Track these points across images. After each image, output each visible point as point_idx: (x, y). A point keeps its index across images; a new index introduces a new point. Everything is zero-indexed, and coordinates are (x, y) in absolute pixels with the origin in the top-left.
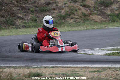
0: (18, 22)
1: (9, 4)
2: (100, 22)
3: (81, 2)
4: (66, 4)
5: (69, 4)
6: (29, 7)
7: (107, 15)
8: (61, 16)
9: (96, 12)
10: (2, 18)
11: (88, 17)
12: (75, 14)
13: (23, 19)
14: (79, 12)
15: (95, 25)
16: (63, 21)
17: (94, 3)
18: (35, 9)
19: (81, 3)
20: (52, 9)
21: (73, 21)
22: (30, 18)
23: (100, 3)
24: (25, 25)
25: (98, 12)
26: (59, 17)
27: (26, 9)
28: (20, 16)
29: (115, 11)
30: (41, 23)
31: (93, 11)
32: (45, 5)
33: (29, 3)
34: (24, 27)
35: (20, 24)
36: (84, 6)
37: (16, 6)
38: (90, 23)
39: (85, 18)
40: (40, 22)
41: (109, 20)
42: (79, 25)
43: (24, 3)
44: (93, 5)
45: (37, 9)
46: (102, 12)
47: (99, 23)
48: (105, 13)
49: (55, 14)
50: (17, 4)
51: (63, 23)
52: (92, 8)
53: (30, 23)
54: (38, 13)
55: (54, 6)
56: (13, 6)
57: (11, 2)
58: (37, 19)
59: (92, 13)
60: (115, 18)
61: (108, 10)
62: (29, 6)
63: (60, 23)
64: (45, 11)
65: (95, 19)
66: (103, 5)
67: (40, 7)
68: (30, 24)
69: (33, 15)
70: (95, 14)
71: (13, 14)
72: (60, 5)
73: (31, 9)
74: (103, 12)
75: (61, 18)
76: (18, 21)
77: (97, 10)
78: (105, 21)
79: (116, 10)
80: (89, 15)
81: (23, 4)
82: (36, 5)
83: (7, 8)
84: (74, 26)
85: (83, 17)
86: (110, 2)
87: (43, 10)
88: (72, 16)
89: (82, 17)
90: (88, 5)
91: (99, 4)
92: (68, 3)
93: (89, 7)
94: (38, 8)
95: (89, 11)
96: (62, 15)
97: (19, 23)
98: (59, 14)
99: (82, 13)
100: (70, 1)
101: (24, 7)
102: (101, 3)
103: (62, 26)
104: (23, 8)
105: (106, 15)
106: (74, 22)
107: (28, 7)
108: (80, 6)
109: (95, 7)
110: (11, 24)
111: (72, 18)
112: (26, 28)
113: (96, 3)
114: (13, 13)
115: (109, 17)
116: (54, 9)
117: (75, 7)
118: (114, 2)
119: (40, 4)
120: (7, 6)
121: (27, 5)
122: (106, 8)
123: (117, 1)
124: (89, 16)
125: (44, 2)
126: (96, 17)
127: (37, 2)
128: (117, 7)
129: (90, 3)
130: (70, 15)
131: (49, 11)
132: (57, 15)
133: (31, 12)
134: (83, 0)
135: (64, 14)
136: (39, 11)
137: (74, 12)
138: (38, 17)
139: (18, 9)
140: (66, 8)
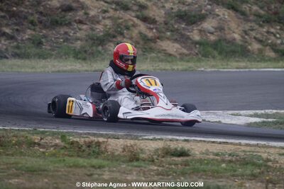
0: (3, 44)
2: (178, 57)
3: (137, 11)
4: (105, 12)
5: (111, 13)
6: (26, 13)
7: (192, 43)
8: (95, 38)
9: (169, 34)
11: (153, 44)
12: (125, 35)
13: (12, 38)
14: (135, 33)
15: (169, 62)
16: (100, 48)
17: (165, 13)
18: (39, 18)
19: (138, 13)
20: (75, 21)
22: (27, 37)
23: (177, 16)
24: (16, 51)
25: (172, 35)
26: (92, 39)
27: (19, 17)
28: (7, 30)
29: (209, 35)
30: (50, 50)
31: (163, 32)
32: (60, 10)
33: (26, 6)
34: (16, 56)
35: (6, 49)
36: (145, 19)
38: (158, 58)
39: (147, 46)
40: (49, 48)
41: (197, 54)
43: (16, 4)
44: (163, 19)
45: (44, 18)
46: (182, 35)
47: (176, 57)
48: (188, 38)
49: (82, 31)
51: (100, 52)
52: (161, 26)
53: (29, 48)
54: (45, 27)
55: (80, 14)
58: (43, 40)
59: (162, 37)
60: (210, 49)
61: (195, 32)
62: (26, 10)
63: (92, 53)
64: (61, 24)
65: (167, 49)
66: (184, 21)
67: (50, 16)
68: (29, 51)
69: (34, 30)
70: (168, 39)
72: (92, 13)
73: (31, 18)
74: (185, 34)
75: (96, 42)
76: (3, 42)
77: (172, 31)
78: (189, 55)
79: (212, 33)
80: (154, 40)
81: (14, 7)
82: (41, 9)
85: (142, 42)
86: (199, 15)
87: (57, 22)
88: (119, 38)
89: (139, 43)
90: (153, 17)
91: (176, 18)
92: (111, 11)
93: (154, 22)
94: (45, 16)
95: (154, 31)
96: (98, 35)
97: (5, 47)
98: (91, 32)
99: (140, 33)
100: (114, 7)
101: (13, 11)
102: (181, 16)
103: (98, 58)
104: (13, 15)
105: (190, 41)
107: (23, 13)
108: (135, 19)
109: (166, 24)
112: (19, 58)
113: (169, 15)
115: (197, 46)
117: (125, 21)
118: (207, 15)
119: (50, 9)
121: (22, 9)
122: (191, 27)
123: (214, 14)
124: (155, 43)
125: (58, 5)
126: (169, 45)
127: (43, 3)
128: (213, 27)
129: (157, 13)
130: (114, 37)
131: (69, 24)
132: (87, 34)
133: (30, 25)
134: (143, 7)
135: (101, 34)
136: (48, 24)
137: (122, 31)
138: (44, 37)
139: (2, 17)
140: (105, 21)
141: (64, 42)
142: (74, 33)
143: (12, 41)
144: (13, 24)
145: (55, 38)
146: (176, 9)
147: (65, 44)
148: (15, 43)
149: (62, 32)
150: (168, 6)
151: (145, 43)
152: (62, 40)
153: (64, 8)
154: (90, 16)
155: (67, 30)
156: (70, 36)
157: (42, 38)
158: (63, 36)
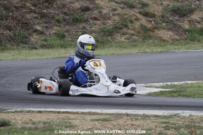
0: (34, 38)
1: (20, 9)
2: (171, 42)
4: (115, 10)
5: (120, 11)
6: (54, 14)
7: (183, 31)
8: (105, 30)
9: (164, 24)
10: (8, 31)
11: (151, 33)
12: (130, 27)
13: (42, 33)
14: (137, 25)
15: (161, 46)
16: (109, 38)
17: (163, 9)
18: (63, 17)
19: (141, 10)
21: (125, 39)
22: (54, 32)
23: (172, 10)
24: (45, 43)
25: (167, 25)
26: (103, 31)
27: (48, 17)
28: (38, 28)
29: (196, 24)
30: (71, 41)
31: (160, 24)
32: (80, 10)
33: (54, 8)
34: (43, 46)
35: (36, 42)
36: (146, 15)
37: (31, 11)
38: (153, 43)
39: (146, 34)
40: (71, 39)
41: (186, 39)
42: (135, 46)
43: (46, 7)
44: (160, 14)
45: (67, 17)
46: (175, 25)
47: (169, 42)
48: (180, 27)
49: (96, 26)
50: (33, 8)
51: (108, 41)
52: (159, 18)
53: (54, 40)
54: (68, 24)
55: (95, 13)
56: (26, 12)
57: (24, 4)
58: (66, 33)
59: (158, 27)
60: (197, 35)
61: (185, 22)
62: (54, 12)
63: (103, 42)
64: (80, 21)
65: (162, 36)
66: (178, 14)
68: (54, 42)
69: (60, 26)
70: (163, 28)
71: (26, 25)
72: (104, 11)
73: (57, 17)
74: (177, 25)
75: (106, 33)
76: (35, 36)
77: (167, 22)
78: (180, 40)
79: (199, 23)
80: (152, 30)
81: (44, 9)
82: (66, 10)
83: (16, 14)
84: (126, 48)
85: (142, 32)
86: (189, 9)
87: (77, 19)
88: (125, 30)
89: (140, 33)
90: (153, 13)
91: (171, 12)
92: (118, 8)
93: (153, 16)
94: (68, 15)
95: (153, 22)
96: (108, 28)
98: (103, 26)
99: (142, 25)
100: (122, 6)
101: (45, 13)
102: (175, 10)
103: (107, 46)
104: (43, 16)
106: (127, 41)
107: (52, 14)
108: (138, 15)
109: (163, 17)
110: (22, 42)
111: (123, 34)
112: (46, 48)
113: (165, 10)
114: (26, 23)
115: (187, 33)
116: (95, 19)
117: (130, 16)
118: (195, 8)
119: (73, 9)
120: (16, 11)
121: (51, 11)
122: (182, 19)
123: (201, 8)
124: (153, 32)
125: (79, 7)
126: (164, 33)
127: (67, 6)
128: (199, 18)
129: (157, 9)
130: (120, 29)
131: (86, 21)
132: (100, 28)
133: (56, 23)
134: (145, 5)
135: (111, 27)
136: (70, 21)
137: (127, 24)
138: (67, 31)
139: (35, 17)
140: (114, 17)
142: (90, 27)
143: (41, 36)
144: (43, 22)
145: (76, 32)
146: (172, 5)
148: (44, 37)
149: (81, 27)
150: (165, 3)
151: (145, 32)
152: (80, 33)
153: (83, 8)
154: (103, 13)
155: (85, 25)
156: (87, 30)
157: (65, 32)
158: (81, 30)
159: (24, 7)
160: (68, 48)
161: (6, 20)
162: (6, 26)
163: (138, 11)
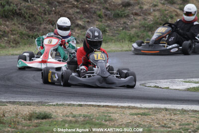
0: (76, 33)
1: (62, 4)
4: (155, 6)
5: (160, 6)
6: (96, 9)
8: (146, 26)
10: (51, 26)
13: (84, 28)
16: (150, 33)
18: (105, 12)
26: (144, 27)
27: (90, 12)
28: (80, 23)
30: (112, 36)
32: (121, 6)
33: (97, 3)
37: (74, 6)
40: (112, 34)
43: (88, 2)
49: (137, 21)
50: (76, 3)
51: (149, 36)
54: (109, 19)
55: (136, 9)
56: (69, 7)
58: (107, 29)
62: (96, 7)
63: (143, 37)
64: (122, 16)
67: (113, 10)
69: (101, 21)
72: (145, 7)
73: (99, 13)
75: (147, 29)
76: (76, 31)
81: (86, 4)
82: (107, 5)
83: (59, 9)
87: (118, 15)
92: (159, 4)
94: (109, 11)
96: (149, 24)
97: (77, 35)
98: (143, 22)
100: (162, 2)
101: (86, 8)
104: (85, 11)
107: (93, 9)
108: (178, 11)
116: (136, 14)
117: (171, 12)
119: (114, 5)
120: (59, 6)
121: (93, 6)
125: (120, 2)
127: (109, 1)
130: (161, 24)
131: (127, 16)
132: (140, 23)
133: (98, 18)
134: (185, 1)
135: (152, 22)
136: (112, 16)
137: (167, 20)
138: (108, 26)
139: (77, 12)
140: (155, 13)
141: (123, 29)
142: (131, 23)
143: (83, 30)
144: (85, 17)
145: (117, 27)
147: (124, 31)
149: (122, 22)
152: (121, 28)
153: (124, 4)
154: (144, 9)
155: (125, 21)
156: (127, 25)
157: (106, 27)
158: (122, 25)
159: (67, 2)
160: (109, 43)
161: (49, 14)
162: (49, 20)
163: (178, 7)
